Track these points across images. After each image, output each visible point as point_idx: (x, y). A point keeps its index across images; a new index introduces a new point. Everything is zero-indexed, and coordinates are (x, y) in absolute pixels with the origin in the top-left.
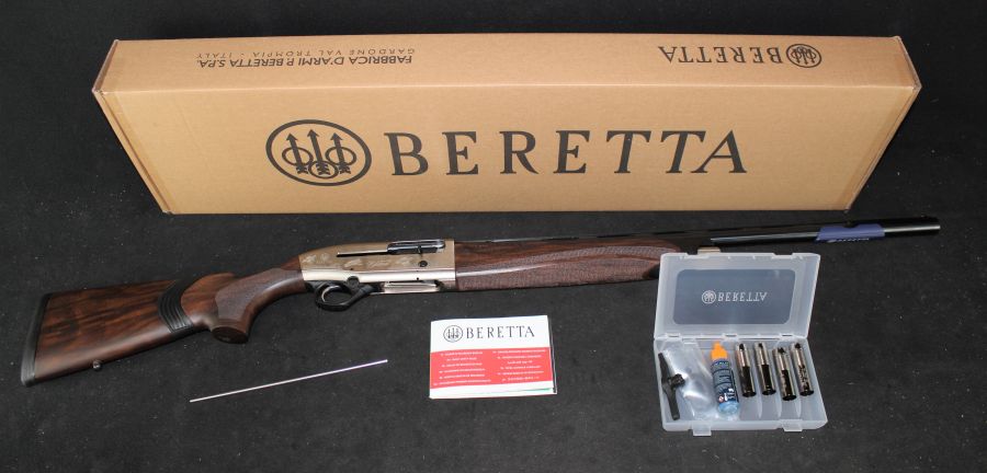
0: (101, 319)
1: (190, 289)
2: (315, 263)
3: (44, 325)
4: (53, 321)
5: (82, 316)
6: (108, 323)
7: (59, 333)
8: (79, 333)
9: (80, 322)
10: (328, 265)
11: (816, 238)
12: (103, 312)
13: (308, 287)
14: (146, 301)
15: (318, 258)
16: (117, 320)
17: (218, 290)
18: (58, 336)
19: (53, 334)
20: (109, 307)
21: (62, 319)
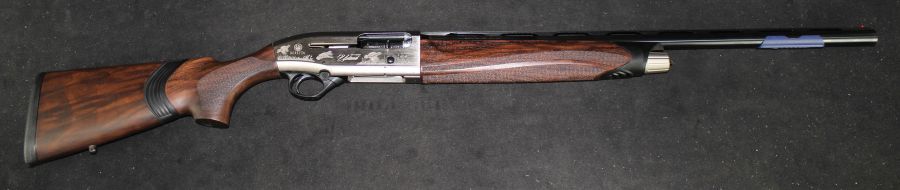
0: (92, 105)
1: (172, 77)
2: (288, 54)
3: (40, 110)
4: (47, 106)
5: (75, 101)
6: (100, 110)
7: (54, 118)
8: (74, 119)
9: (73, 108)
10: (301, 56)
11: (760, 45)
12: (93, 98)
13: (284, 75)
14: (133, 88)
15: (292, 49)
16: (107, 107)
17: (199, 78)
18: (55, 121)
19: (49, 120)
20: (99, 93)
21: (56, 104)
